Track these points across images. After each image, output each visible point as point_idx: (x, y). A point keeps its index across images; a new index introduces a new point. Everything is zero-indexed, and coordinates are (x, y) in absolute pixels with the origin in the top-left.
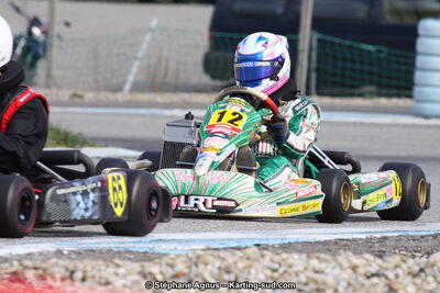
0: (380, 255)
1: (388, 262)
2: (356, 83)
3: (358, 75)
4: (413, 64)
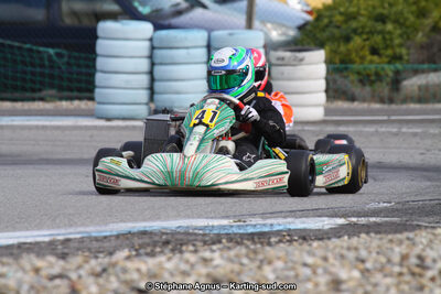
0: (63, 256)
1: (71, 263)
2: (37, 86)
3: (38, 78)
4: (94, 67)
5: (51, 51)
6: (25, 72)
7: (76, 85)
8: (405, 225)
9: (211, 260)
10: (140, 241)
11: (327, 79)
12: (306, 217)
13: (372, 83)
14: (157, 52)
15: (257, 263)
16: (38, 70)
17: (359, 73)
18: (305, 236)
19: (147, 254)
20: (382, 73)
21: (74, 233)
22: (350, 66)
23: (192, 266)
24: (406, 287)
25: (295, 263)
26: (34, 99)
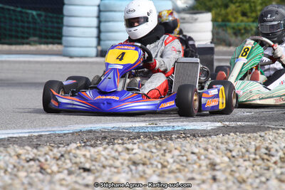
0: (37, 147)
1: (41, 151)
2: (26, 35)
3: (26, 30)
4: (62, 23)
5: (34, 13)
6: (17, 26)
7: (51, 34)
8: (260, 127)
9: (133, 150)
10: (87, 137)
11: (213, 32)
12: (196, 121)
13: (242, 35)
14: (102, 14)
15: (162, 152)
16: (26, 25)
17: (233, 28)
18: (195, 134)
19: (91, 146)
20: (249, 28)
21: (45, 131)
22: (228, 24)
23: (119, 153)
24: (258, 168)
25: (186, 152)
26: (23, 44)
